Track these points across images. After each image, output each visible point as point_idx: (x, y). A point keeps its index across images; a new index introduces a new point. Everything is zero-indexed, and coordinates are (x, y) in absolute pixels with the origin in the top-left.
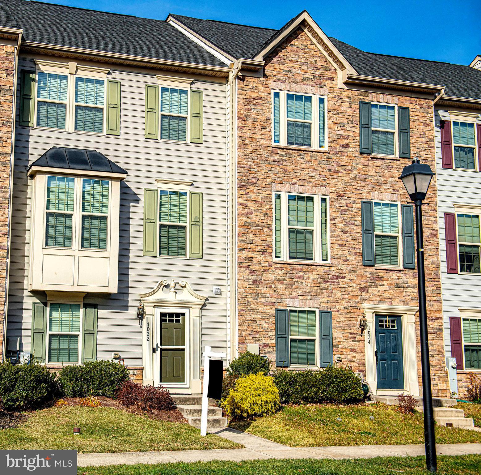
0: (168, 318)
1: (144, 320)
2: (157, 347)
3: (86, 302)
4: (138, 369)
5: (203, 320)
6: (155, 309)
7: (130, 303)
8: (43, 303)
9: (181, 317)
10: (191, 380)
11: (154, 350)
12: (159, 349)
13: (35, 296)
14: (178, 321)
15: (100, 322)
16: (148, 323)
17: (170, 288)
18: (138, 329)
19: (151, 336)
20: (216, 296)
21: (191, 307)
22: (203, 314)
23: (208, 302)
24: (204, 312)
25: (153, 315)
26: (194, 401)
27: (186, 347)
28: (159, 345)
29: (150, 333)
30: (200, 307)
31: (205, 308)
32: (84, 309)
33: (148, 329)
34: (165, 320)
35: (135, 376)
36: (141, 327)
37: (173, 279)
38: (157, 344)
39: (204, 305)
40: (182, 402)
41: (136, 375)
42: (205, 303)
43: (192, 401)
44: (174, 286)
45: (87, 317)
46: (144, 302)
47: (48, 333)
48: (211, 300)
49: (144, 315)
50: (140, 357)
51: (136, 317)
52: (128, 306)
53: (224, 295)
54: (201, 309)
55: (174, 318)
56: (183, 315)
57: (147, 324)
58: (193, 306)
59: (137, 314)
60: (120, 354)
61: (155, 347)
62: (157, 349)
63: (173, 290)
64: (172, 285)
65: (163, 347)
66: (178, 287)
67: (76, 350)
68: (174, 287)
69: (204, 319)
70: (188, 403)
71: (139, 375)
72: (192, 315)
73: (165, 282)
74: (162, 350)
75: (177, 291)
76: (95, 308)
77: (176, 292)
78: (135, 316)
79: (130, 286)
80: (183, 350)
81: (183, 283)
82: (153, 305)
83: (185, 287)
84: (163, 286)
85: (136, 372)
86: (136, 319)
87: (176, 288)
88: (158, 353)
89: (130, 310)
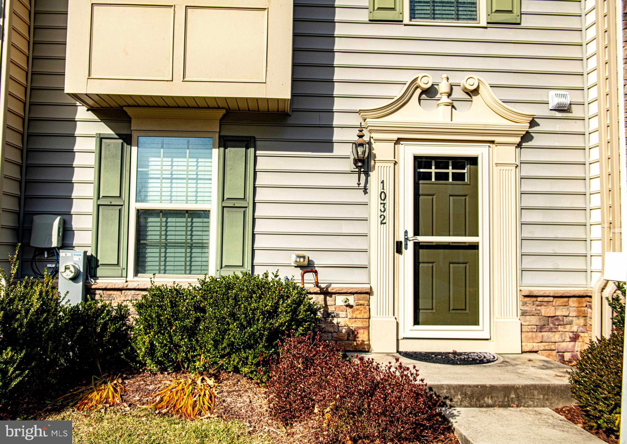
0: (433, 170)
1: (373, 174)
2: (407, 239)
3: (226, 133)
4: (356, 293)
5: (523, 174)
6: (401, 147)
7: (337, 135)
8: (121, 136)
9: (468, 167)
10: (495, 320)
11: (399, 248)
12: (411, 245)
13: (102, 120)
14: (459, 177)
15: (261, 179)
16: (383, 182)
17: (438, 96)
18: (359, 196)
19: (389, 214)
20: (558, 114)
21: (493, 142)
22: (524, 158)
23: (536, 129)
24: (527, 155)
25: (395, 163)
26: (507, 395)
27: (482, 239)
28: (411, 234)
29: (387, 206)
30: (518, 140)
31: (529, 144)
32: (222, 149)
33: (383, 196)
34: (428, 176)
35: (349, 310)
36: (365, 192)
37: (445, 75)
38: (406, 232)
39: (527, 137)
40: (471, 397)
41: (351, 307)
42: (527, 132)
43: (501, 394)
44: (447, 90)
45: (227, 168)
46: (370, 131)
47: (135, 206)
48: (544, 126)
49: (373, 162)
50: (364, 263)
51: (352, 167)
52: (331, 142)
53: (576, 112)
54: (519, 146)
55: (450, 171)
56: (474, 161)
57: (380, 185)
58: (497, 139)
59: (355, 159)
60: (313, 256)
61: (402, 239)
62: (406, 244)
63: (445, 99)
64: (443, 88)
65: (421, 239)
66: (458, 93)
67: (204, 246)
68: (449, 95)
69: (527, 171)
70: (490, 402)
71: (361, 308)
72: (495, 161)
73: (425, 80)
74: (418, 246)
75: (455, 104)
76: (247, 148)
77: (453, 107)
78: (349, 165)
79: (336, 93)
80: (475, 247)
81: (471, 81)
82: (395, 136)
83: (476, 91)
84: (419, 91)
85: (352, 300)
86: (353, 172)
87: (454, 96)
88: (409, 253)
89: (338, 150)
